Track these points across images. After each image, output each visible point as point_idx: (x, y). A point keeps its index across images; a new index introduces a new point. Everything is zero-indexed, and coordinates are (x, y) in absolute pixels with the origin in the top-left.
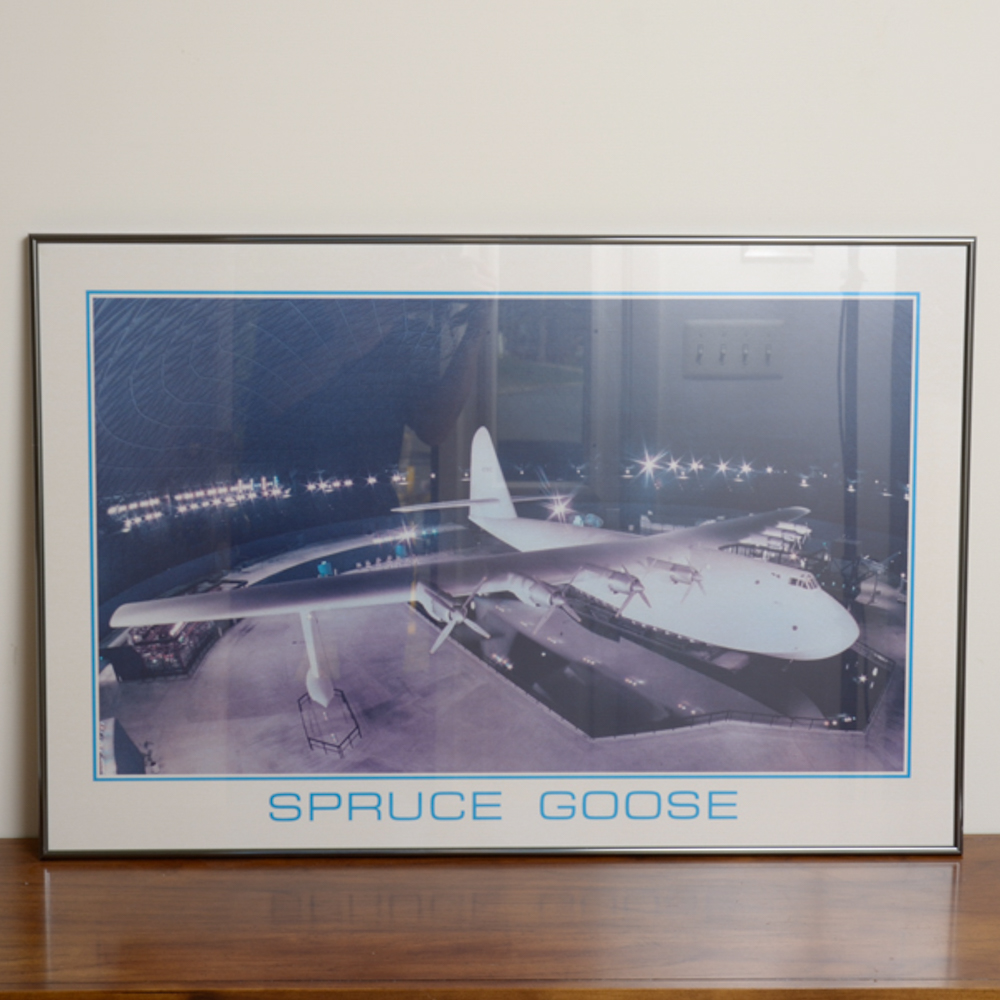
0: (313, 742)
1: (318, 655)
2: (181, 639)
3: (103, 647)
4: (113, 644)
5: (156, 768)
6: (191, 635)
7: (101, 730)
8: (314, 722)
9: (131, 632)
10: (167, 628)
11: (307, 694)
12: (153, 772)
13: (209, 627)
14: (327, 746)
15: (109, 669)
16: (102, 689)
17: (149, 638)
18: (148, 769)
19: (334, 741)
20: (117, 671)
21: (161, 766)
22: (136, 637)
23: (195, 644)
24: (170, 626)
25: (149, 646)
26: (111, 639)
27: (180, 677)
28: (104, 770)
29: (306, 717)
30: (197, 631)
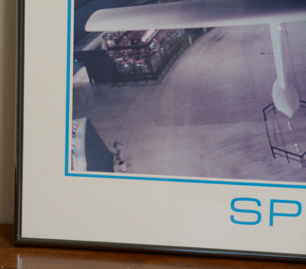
0: (275, 151)
1: (285, 66)
2: (152, 46)
3: (78, 50)
4: (87, 48)
5: (123, 167)
6: (162, 42)
7: (73, 128)
8: (277, 131)
9: (105, 37)
10: (139, 34)
11: (272, 104)
12: (121, 171)
13: (180, 35)
14: (289, 155)
15: (83, 71)
16: (75, 90)
17: (121, 44)
18: (116, 167)
19: (297, 151)
20: (91, 74)
21: (128, 166)
22: (109, 42)
23: (165, 51)
24: (142, 33)
25: (122, 51)
26: (85, 43)
27: (150, 82)
28: (74, 166)
29: (270, 127)
30: (169, 39)
